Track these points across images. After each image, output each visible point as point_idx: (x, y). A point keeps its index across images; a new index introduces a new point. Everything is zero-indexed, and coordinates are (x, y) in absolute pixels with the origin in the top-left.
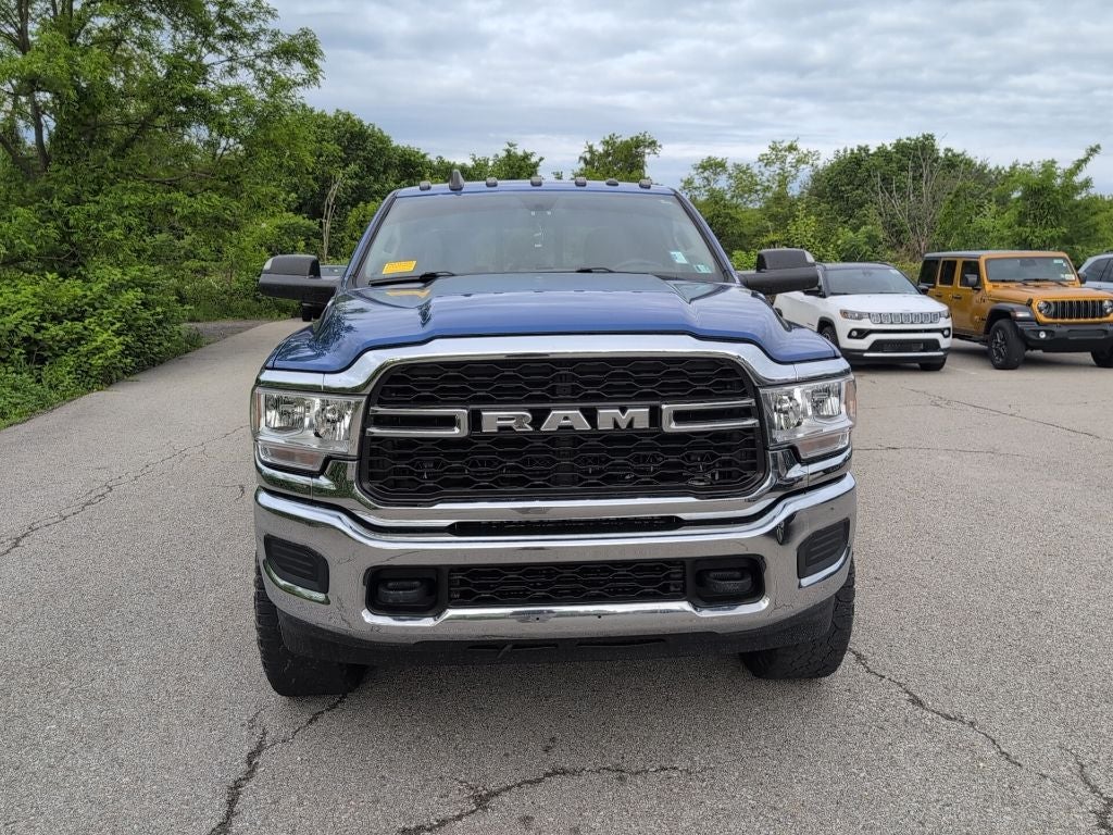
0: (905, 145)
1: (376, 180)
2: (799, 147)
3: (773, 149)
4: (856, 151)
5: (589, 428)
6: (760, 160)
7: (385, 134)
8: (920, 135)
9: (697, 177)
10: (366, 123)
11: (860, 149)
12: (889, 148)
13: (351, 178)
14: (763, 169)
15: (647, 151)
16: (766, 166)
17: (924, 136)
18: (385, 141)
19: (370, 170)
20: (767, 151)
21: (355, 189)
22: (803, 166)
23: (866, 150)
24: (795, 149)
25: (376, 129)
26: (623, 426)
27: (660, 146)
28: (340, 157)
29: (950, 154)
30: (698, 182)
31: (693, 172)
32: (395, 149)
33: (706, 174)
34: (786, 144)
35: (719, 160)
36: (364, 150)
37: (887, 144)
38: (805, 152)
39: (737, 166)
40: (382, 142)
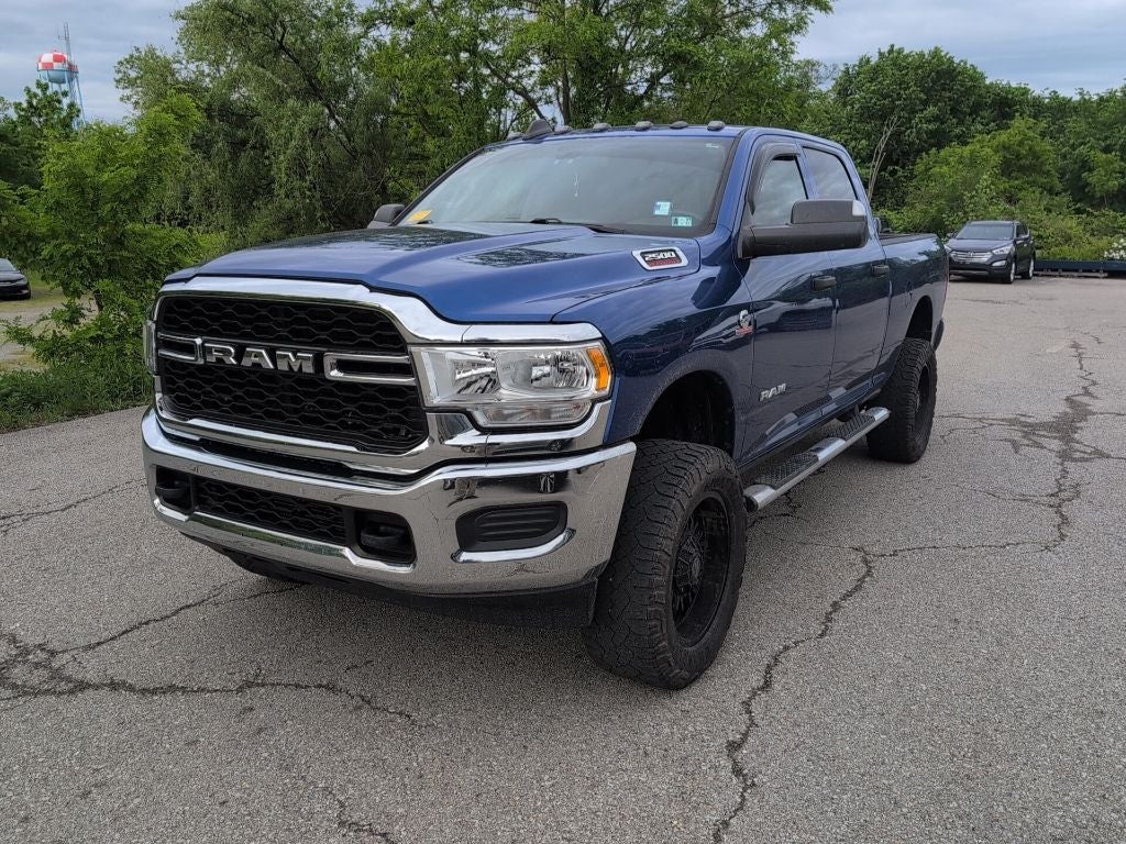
1: (961, 122)
5: (271, 366)
7: (979, 70)
10: (956, 60)
13: (929, 122)
18: (976, 77)
19: (954, 111)
21: (931, 134)
25: (968, 66)
26: (296, 369)
28: (920, 99)
32: (988, 88)
36: (950, 90)
40: (972, 79)
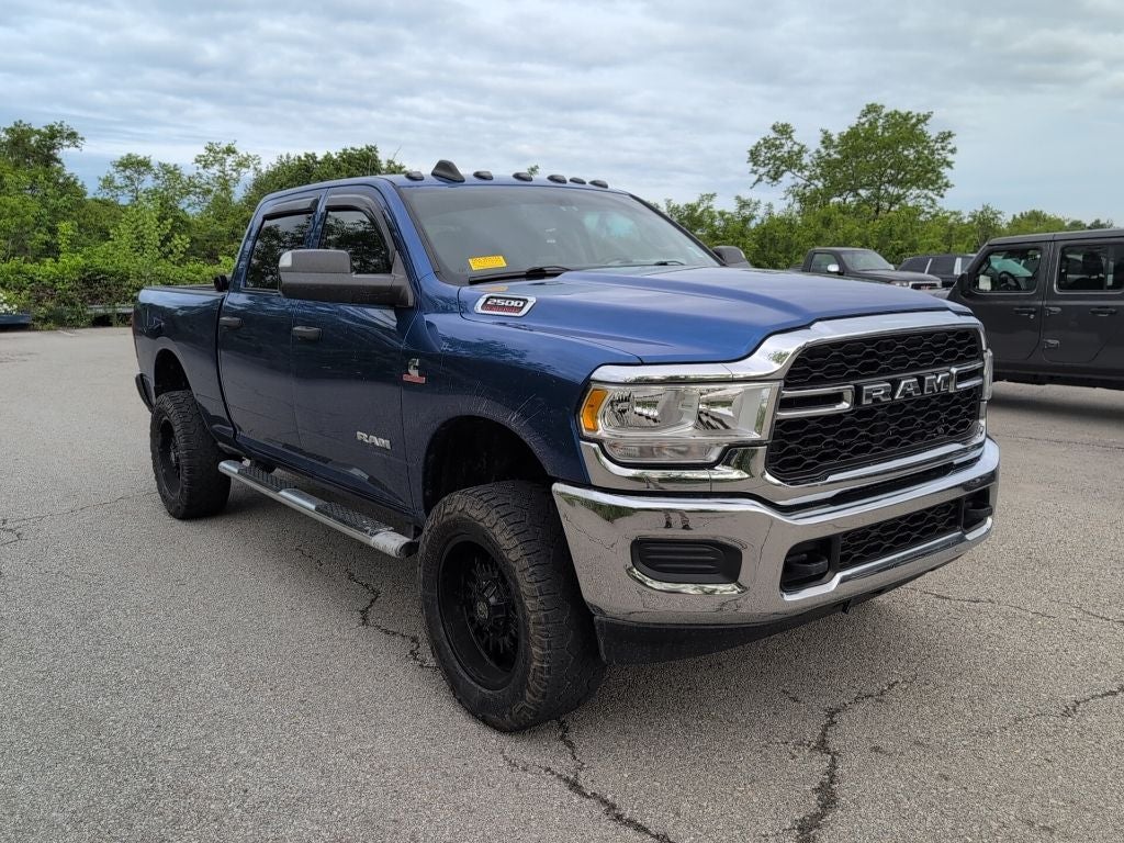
0: (350, 156)
2: (238, 150)
3: (210, 151)
4: (303, 158)
6: (197, 161)
8: (364, 147)
9: (117, 176)
11: (307, 156)
12: (335, 157)
14: (201, 171)
15: (66, 143)
16: (204, 167)
17: (367, 148)
20: (203, 152)
22: (244, 170)
23: (313, 157)
24: (234, 152)
27: (82, 139)
29: (392, 166)
30: (119, 180)
31: (112, 170)
33: (128, 173)
34: (224, 146)
35: (141, 158)
37: (333, 153)
38: (245, 156)
39: (163, 166)
